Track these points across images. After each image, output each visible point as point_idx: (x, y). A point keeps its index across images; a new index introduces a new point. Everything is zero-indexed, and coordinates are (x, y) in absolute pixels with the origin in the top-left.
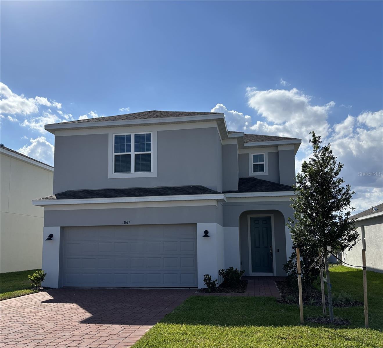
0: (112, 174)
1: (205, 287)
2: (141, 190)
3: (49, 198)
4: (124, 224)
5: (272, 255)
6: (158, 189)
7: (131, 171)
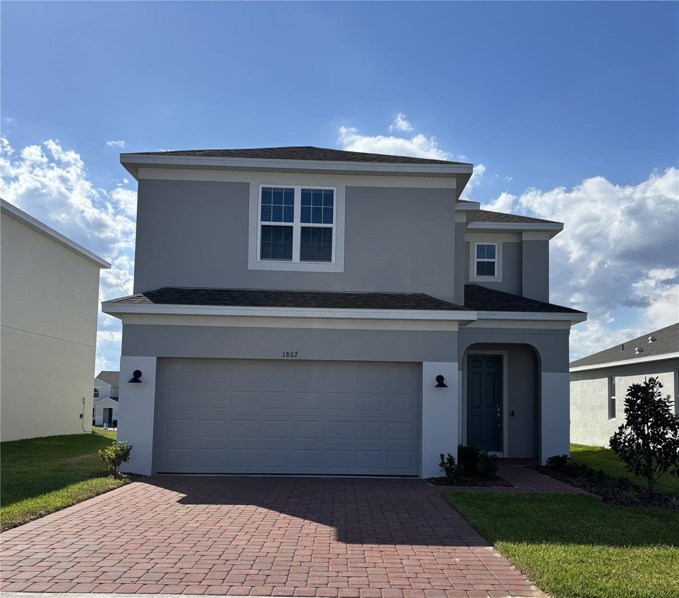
0: (255, 260)
1: (443, 474)
2: (316, 296)
3: (133, 299)
4: (286, 358)
5: (500, 420)
6: (347, 296)
7: (293, 257)
